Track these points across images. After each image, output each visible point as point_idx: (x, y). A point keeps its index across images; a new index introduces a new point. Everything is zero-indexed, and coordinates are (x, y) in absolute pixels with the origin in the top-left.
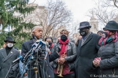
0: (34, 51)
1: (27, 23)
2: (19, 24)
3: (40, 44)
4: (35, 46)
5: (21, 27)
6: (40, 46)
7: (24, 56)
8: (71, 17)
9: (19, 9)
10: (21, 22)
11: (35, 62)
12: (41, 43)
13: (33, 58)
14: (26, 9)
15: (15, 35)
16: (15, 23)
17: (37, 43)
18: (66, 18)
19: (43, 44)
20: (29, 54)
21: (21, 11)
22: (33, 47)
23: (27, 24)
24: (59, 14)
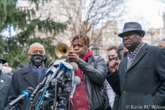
0: (50, 83)
1: (41, 19)
2: (28, 23)
3: (61, 69)
4: (51, 72)
5: (31, 29)
6: (61, 73)
7: (32, 91)
10: (32, 19)
11: (51, 103)
12: (62, 66)
13: (47, 95)
15: (22, 42)
16: (20, 20)
17: (56, 66)
18: (117, 7)
19: (66, 69)
20: (40, 88)
22: (47, 75)
23: (43, 22)
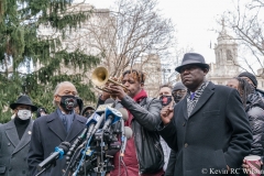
0: (93, 137)
2: (51, 55)
3: (107, 118)
4: (94, 122)
5: (56, 63)
6: (107, 123)
8: (172, 33)
9: (51, 19)
10: (57, 50)
11: (94, 164)
12: (109, 114)
13: (89, 152)
14: (66, 18)
15: (43, 81)
16: (42, 52)
17: (100, 114)
18: (161, 37)
19: (114, 118)
20: (80, 143)
21: (56, 23)
22: (89, 125)
23: (71, 55)
24: (143, 27)
